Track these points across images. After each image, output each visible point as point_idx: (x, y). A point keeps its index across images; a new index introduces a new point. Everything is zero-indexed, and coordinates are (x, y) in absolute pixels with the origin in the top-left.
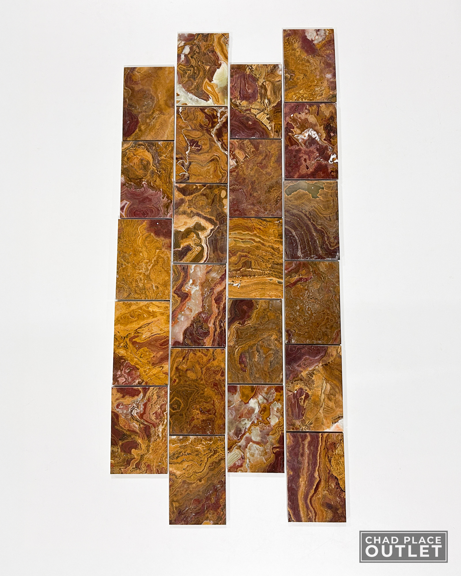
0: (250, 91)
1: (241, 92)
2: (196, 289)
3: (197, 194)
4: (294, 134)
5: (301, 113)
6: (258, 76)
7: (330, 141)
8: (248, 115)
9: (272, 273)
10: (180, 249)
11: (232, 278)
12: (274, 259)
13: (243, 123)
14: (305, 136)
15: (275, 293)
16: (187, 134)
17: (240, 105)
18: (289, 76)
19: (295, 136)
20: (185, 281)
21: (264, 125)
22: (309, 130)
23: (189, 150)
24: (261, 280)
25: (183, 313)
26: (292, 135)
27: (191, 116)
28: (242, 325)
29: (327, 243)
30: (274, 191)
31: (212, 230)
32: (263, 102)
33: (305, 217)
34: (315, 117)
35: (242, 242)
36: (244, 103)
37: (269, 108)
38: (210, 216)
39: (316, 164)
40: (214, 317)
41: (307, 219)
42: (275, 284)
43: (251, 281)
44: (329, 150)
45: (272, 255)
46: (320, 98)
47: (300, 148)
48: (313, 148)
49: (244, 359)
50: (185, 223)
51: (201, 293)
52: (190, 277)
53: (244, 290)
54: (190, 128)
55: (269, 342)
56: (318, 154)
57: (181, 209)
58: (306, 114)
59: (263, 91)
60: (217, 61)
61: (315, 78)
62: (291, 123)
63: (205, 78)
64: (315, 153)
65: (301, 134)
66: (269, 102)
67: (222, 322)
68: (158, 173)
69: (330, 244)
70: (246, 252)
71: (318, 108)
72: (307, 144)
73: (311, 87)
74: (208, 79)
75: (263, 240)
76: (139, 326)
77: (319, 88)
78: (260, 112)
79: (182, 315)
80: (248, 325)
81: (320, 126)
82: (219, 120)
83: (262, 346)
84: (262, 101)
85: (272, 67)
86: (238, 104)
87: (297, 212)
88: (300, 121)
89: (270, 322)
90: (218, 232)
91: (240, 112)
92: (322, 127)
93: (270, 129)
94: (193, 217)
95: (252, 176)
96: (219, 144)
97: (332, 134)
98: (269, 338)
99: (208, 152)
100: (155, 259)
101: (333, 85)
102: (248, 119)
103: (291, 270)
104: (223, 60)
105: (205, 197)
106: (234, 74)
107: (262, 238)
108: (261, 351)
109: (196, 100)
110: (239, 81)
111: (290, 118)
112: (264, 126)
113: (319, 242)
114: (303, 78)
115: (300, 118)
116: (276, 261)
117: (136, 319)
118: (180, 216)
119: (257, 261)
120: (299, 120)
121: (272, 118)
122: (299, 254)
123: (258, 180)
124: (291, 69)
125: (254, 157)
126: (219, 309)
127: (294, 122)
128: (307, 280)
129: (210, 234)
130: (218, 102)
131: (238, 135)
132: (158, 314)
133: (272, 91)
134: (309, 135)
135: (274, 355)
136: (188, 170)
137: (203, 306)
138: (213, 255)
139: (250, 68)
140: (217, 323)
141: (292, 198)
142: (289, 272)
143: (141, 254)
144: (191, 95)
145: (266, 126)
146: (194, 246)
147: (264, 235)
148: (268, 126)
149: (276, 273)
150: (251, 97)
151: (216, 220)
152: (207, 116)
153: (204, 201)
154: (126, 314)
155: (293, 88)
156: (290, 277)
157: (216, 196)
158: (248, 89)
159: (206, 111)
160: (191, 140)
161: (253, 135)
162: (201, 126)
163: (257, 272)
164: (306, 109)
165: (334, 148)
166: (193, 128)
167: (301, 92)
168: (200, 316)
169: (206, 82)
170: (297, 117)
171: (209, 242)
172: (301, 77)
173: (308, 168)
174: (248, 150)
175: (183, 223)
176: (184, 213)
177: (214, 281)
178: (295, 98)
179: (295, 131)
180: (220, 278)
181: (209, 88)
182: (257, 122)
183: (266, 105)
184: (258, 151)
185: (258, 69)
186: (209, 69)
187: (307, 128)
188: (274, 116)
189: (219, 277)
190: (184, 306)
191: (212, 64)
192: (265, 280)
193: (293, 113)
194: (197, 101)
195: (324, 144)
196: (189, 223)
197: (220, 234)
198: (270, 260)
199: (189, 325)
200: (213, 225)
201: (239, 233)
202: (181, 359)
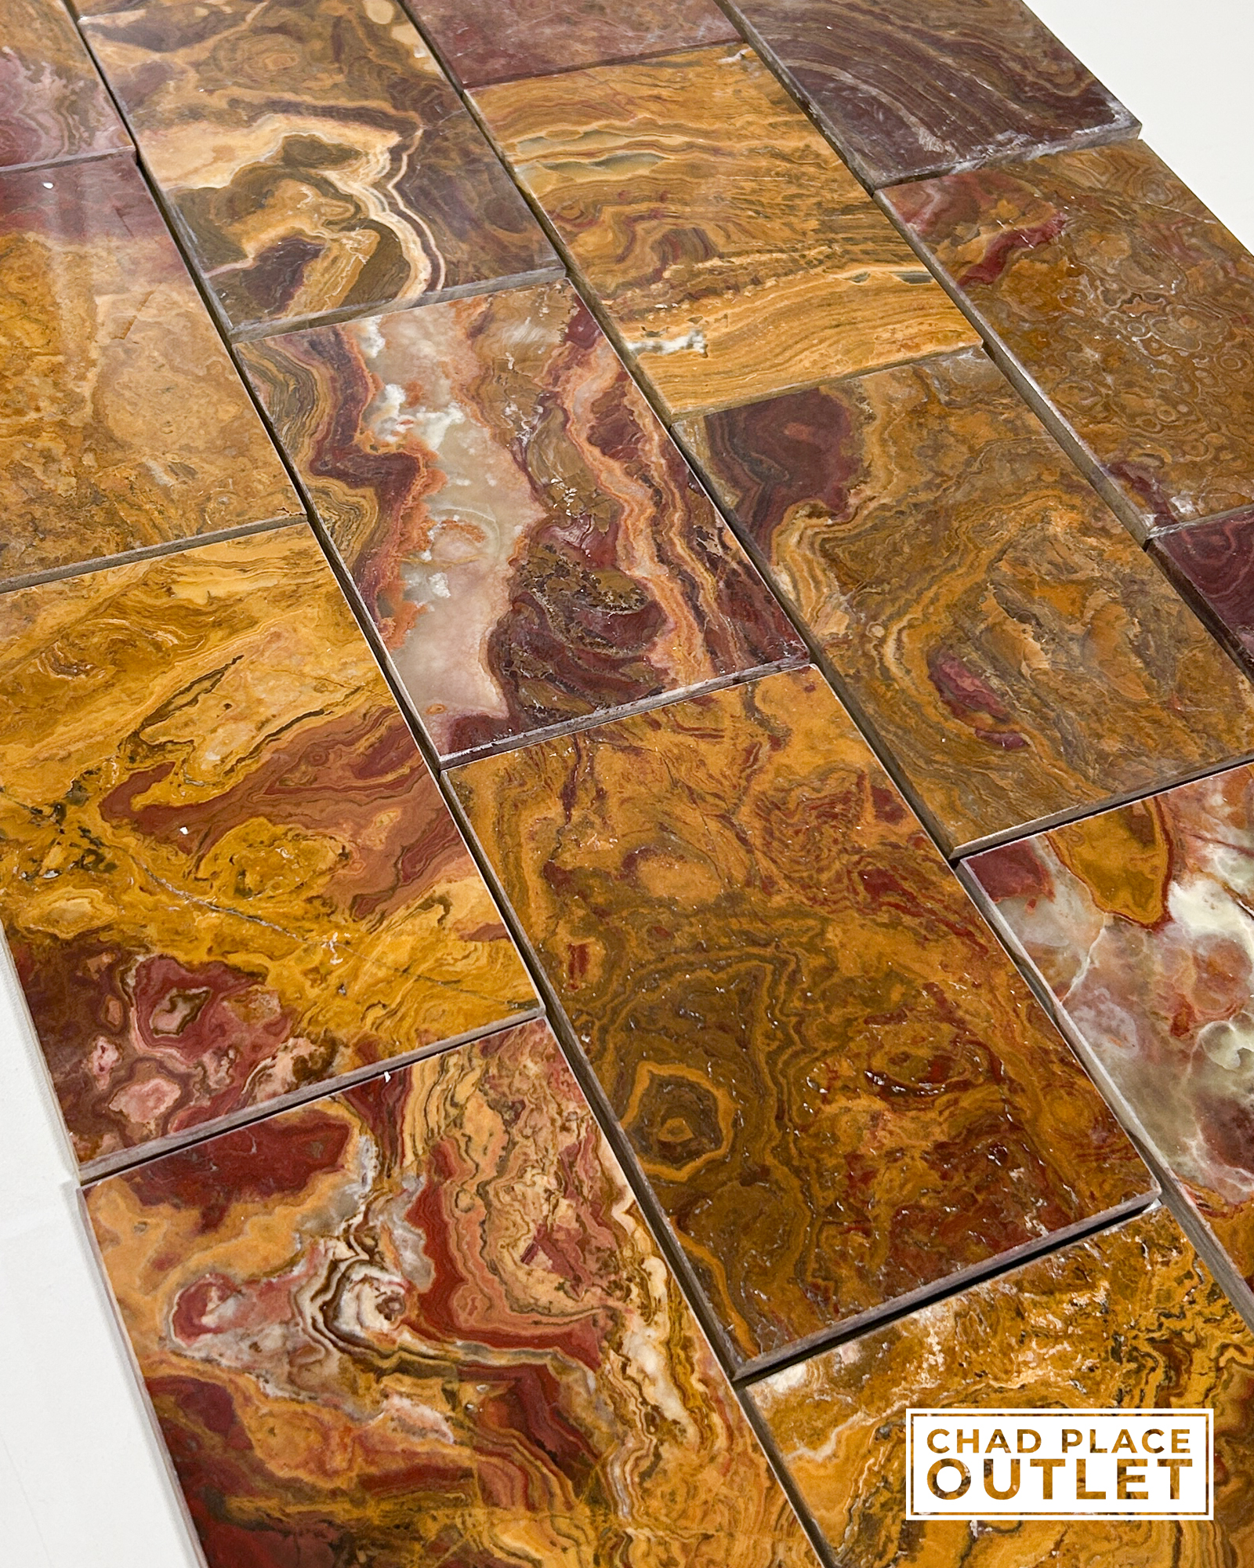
2: (447, 422)
3: (226, 33)
9: (848, 252)
10: (247, 263)
11: (631, 319)
12: (817, 194)
15: (925, 327)
20: (351, 400)
24: (807, 291)
25: (426, 556)
28: (832, 516)
31: (395, 153)
33: (858, 15)
35: (597, 164)
38: (350, 100)
40: (642, 524)
41: (869, 17)
42: (896, 290)
43: (755, 310)
45: (793, 179)
49: (967, 683)
50: (222, 154)
51: (487, 432)
52: (379, 376)
53: (741, 355)
55: (1051, 555)
57: (168, 104)
67: (706, 537)
69: (1049, 80)
70: (649, 199)
75: (706, 134)
76: (148, 708)
79: (430, 568)
80: (872, 505)
83: (1026, 586)
87: (808, 5)
89: (987, 460)
90: (437, 150)
94: (252, 119)
98: (1036, 534)
103: (936, 215)
105: (282, 37)
107: (697, 130)
108: (1036, 609)
113: (993, 84)
116: (833, 201)
117: (103, 676)
118: (175, 129)
119: (727, 220)
122: (929, 142)
126: (647, 480)
128: (1045, 234)
129: (395, 170)
132: (256, 607)
135: (1126, 604)
137: (541, 492)
138: (464, 246)
140: (681, 548)
142: (931, 223)
146: (327, 234)
147: (699, 117)
149: (870, 246)
151: (395, 107)
153: (284, 51)
156: (954, 244)
157: (343, 25)
163: (764, 264)
168: (545, 541)
171: (409, 203)
175: (209, 156)
176: (194, 114)
177: (537, 358)
180: (567, 338)
189: (557, 338)
190: (418, 521)
192: (829, 285)
196: (248, 148)
197: (453, 155)
198: (798, 201)
199: (503, 609)
200: (391, 129)
201: (556, 135)
202: (554, 810)
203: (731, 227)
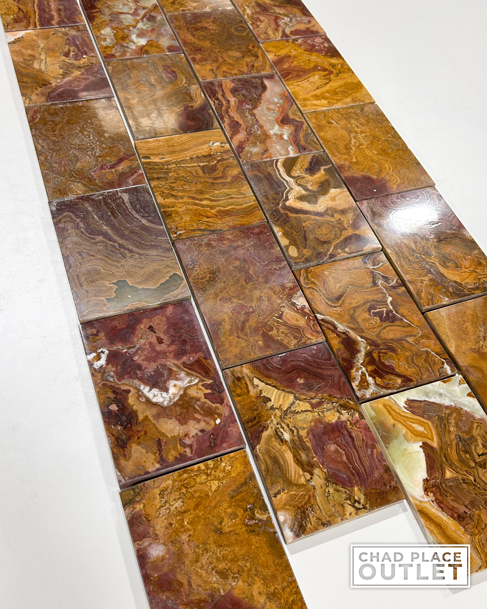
0: (333, 447)
1: (350, 440)
2: (274, 131)
3: (338, 241)
4: (201, 384)
5: (199, 433)
6: (331, 491)
7: (114, 392)
8: (312, 394)
9: (164, 166)
10: (322, 168)
11: (227, 151)
12: (166, 183)
13: (315, 375)
14: (175, 386)
15: (149, 145)
16: (409, 329)
17: (338, 411)
18: (257, 515)
19: (197, 381)
20: (295, 137)
21: (270, 385)
22: (170, 401)
23: (390, 305)
24: (178, 155)
25: (278, 105)
26: (203, 381)
27: (421, 362)
28: (188, 106)
29: (78, 220)
30: (204, 275)
31: (287, 199)
32: (292, 431)
33: (130, 247)
34: (163, 434)
35: (230, 195)
36: (332, 417)
37: (275, 422)
38: (300, 217)
39: (135, 339)
40: (232, 107)
41: (126, 247)
42: (153, 155)
43: (194, 151)
44: (112, 373)
45: (172, 189)
46: (164, 485)
47: (178, 359)
48: (150, 368)
49: (170, 75)
50: (333, 199)
51: (265, 128)
52: (289, 141)
53: (201, 140)
54: (410, 340)
56: (136, 358)
57: (350, 215)
58: (186, 435)
59: (304, 457)
60: (440, 498)
61: (191, 533)
62: (214, 405)
63: (441, 448)
64: (143, 360)
65: (186, 389)
66: (279, 437)
67: (218, 104)
68: (419, 255)
69: (72, 219)
70: (217, 183)
71: (161, 457)
72: (166, 373)
73: (194, 505)
74: (432, 448)
75: (195, 204)
76: (328, 85)
77: (172, 509)
78: (290, 408)
79: (278, 103)
80: (178, 107)
81: (147, 417)
82: (364, 369)
83: (149, 90)
84: (295, 433)
85: (309, 526)
86: (343, 412)
87: (147, 252)
88: (196, 415)
90: (275, 199)
91: (330, 396)
92: (141, 417)
93: (256, 381)
94: (327, 210)
95: (255, 288)
96: (341, 328)
97: (114, 407)
98: (142, 99)
99: (355, 309)
100: (352, 152)
101: (141, 529)
102: (309, 387)
103: (133, 175)
104: (427, 505)
105: (322, 240)
106: (386, 476)
107: (197, 206)
108: (149, 86)
109: (430, 395)
110: (367, 463)
111: (220, 415)
112: (270, 382)
113: (93, 218)
114: (221, 523)
115: (199, 421)
116: (162, 181)
117: (338, 90)
118: (347, 207)
119: (195, 176)
120: (199, 417)
121: (259, 403)
122: (126, 197)
123: (242, 286)
124: (258, 535)
125: (266, 321)
126: (229, 116)
127: (210, 408)
128: (102, 168)
129: (287, 193)
130: (385, 406)
131: (314, 352)
132: (311, 98)
133: (282, 463)
134: (167, 390)
135: (128, 85)
136: (372, 272)
137: (253, 115)
138: (269, 171)
139: (357, 505)
140: (224, 102)
141: (165, 271)
142: (135, 172)
143: (376, 152)
144: (446, 402)
145: (267, 384)
146: (304, 175)
147: (196, 210)
148: (262, 385)
149: (156, 167)
150: (324, 434)
151: (287, 214)
152: (391, 371)
153: (321, 234)
154: (354, 93)
155: (238, 488)
156: (131, 166)
157: (304, 245)
158: (337, 449)
159: (399, 381)
160: (396, 320)
161: (284, 360)
162: (393, 350)
163: (188, 163)
164: (191, 446)
165: (103, 380)
166: (403, 342)
167: (215, 485)
169: (432, 440)
170: (205, 421)
171: (283, 183)
172: (227, 525)
173: (151, 328)
174: (283, 329)
175: (336, 198)
176: (343, 212)
177: (251, 143)
178: (223, 464)
179: (200, 389)
180: (244, 148)
181: (420, 429)
182: (287, 387)
183: (283, 428)
184: (261, 332)
185: (339, 508)
186: (443, 474)
187: (175, 404)
188: (257, 410)
189: (246, 148)
190: (280, 112)
191: (444, 486)
192: (172, 157)
193: (217, 427)
194: (427, 394)
195: (127, 382)
196: (327, 201)
197: (271, 198)
198: (173, 181)
199: (263, 95)
200: (289, 207)
201: (242, 205)
202: (255, 64)
203: (195, 174)
